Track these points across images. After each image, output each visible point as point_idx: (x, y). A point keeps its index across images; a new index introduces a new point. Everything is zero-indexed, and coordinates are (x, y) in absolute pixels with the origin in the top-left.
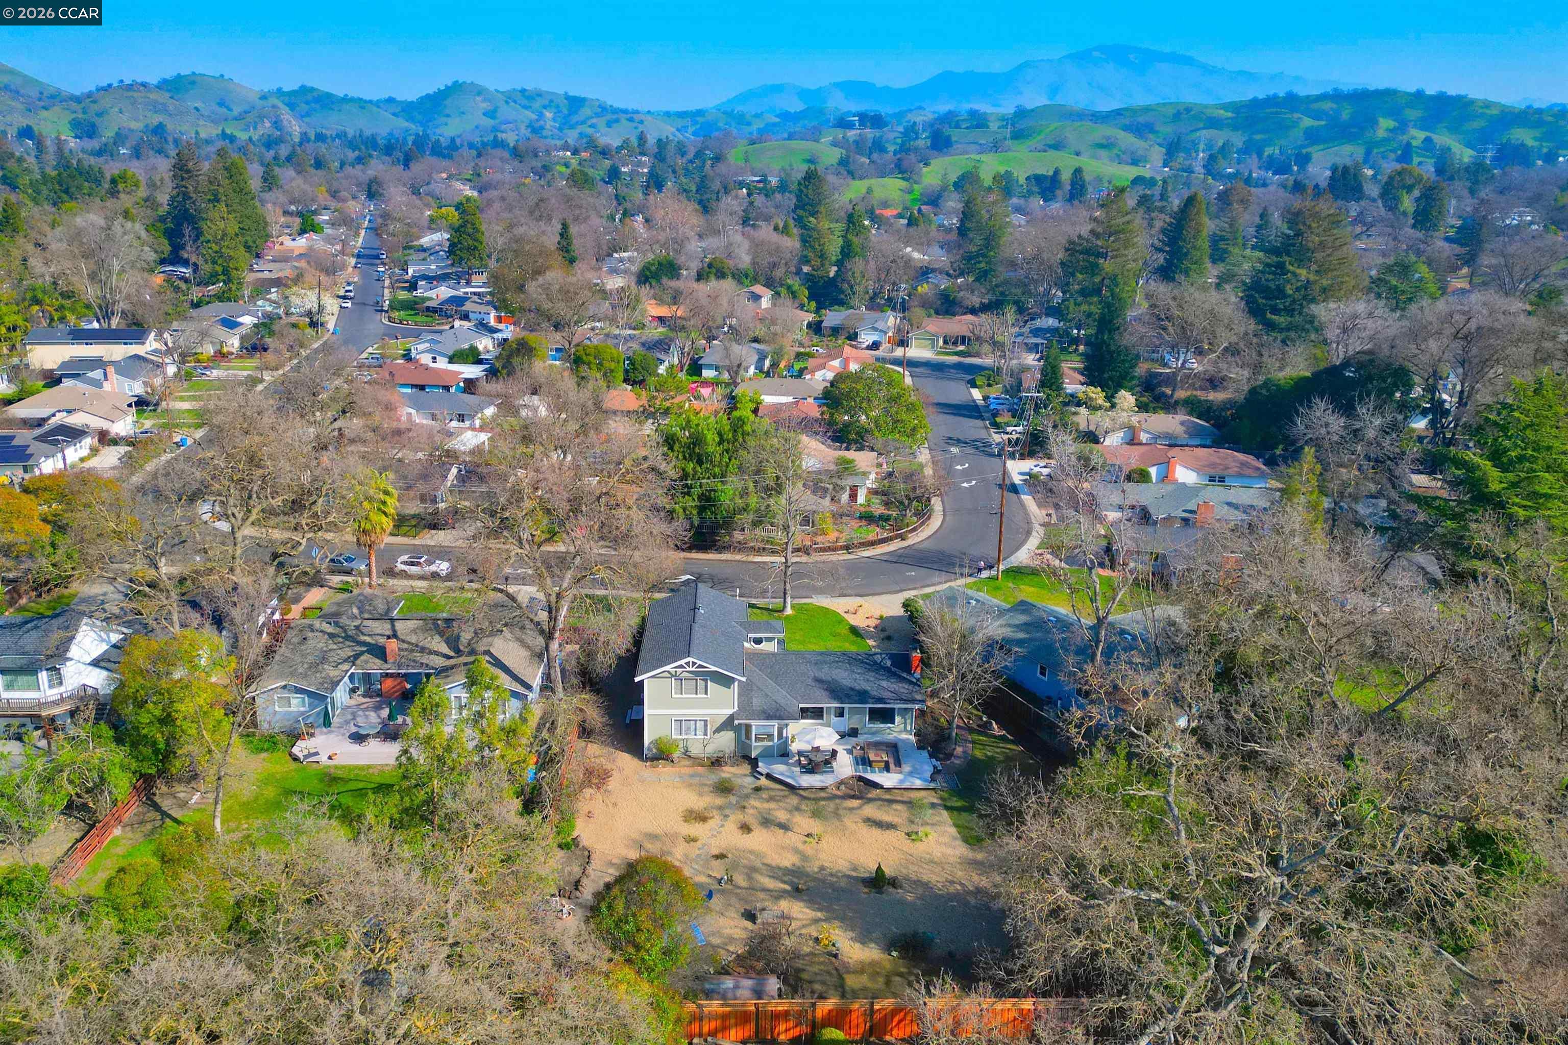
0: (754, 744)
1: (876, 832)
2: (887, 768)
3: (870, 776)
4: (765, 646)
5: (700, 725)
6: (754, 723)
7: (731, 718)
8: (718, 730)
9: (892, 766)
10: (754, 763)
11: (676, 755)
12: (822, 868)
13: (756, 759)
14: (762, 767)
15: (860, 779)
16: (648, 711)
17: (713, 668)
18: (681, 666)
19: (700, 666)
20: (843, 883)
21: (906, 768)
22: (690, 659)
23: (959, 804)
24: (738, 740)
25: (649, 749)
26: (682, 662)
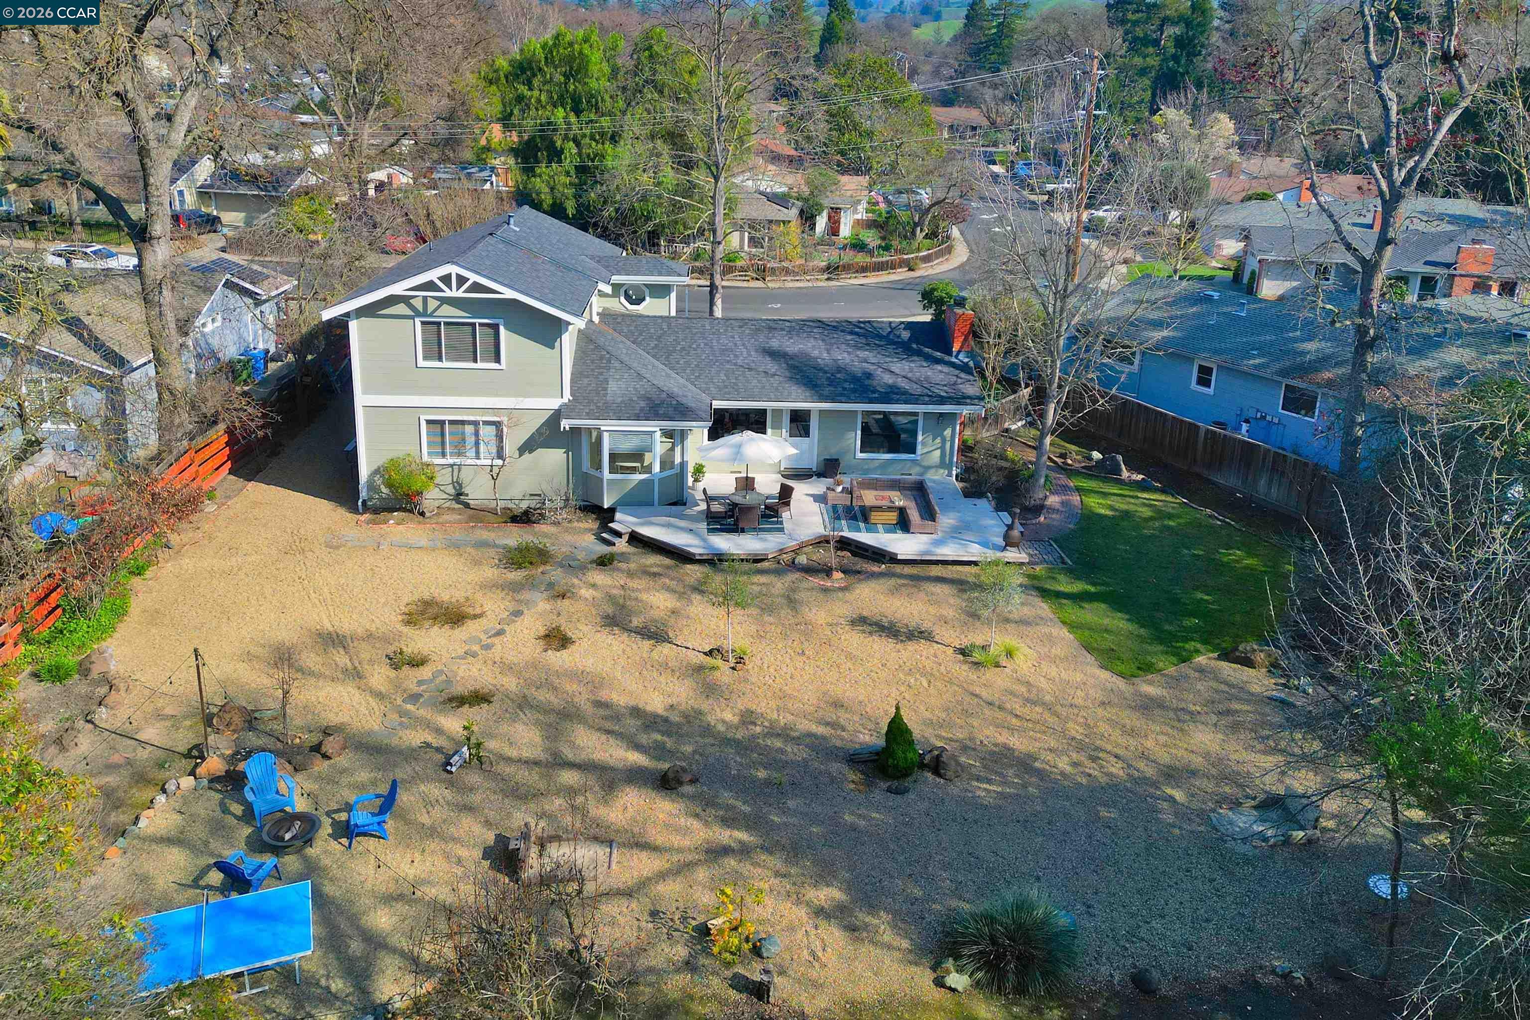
0: (607, 475)
1: (881, 646)
2: (903, 524)
3: (864, 537)
4: (650, 307)
5: (488, 433)
6: (607, 425)
7: (557, 415)
8: (528, 447)
9: (914, 515)
10: (605, 516)
11: (432, 498)
12: (748, 718)
13: (612, 510)
14: (624, 521)
15: (844, 544)
16: (361, 399)
17: (509, 294)
18: (430, 286)
19: (477, 287)
20: (796, 753)
21: (946, 520)
22: (452, 269)
23: (1078, 587)
24: (575, 467)
25: (371, 486)
26: (433, 275)
